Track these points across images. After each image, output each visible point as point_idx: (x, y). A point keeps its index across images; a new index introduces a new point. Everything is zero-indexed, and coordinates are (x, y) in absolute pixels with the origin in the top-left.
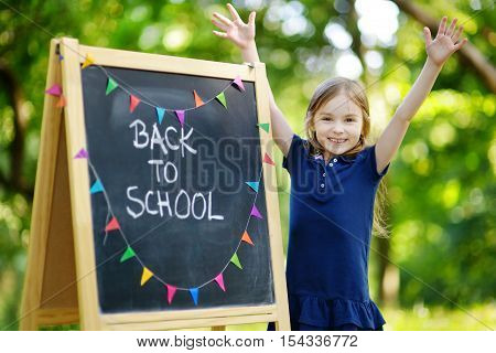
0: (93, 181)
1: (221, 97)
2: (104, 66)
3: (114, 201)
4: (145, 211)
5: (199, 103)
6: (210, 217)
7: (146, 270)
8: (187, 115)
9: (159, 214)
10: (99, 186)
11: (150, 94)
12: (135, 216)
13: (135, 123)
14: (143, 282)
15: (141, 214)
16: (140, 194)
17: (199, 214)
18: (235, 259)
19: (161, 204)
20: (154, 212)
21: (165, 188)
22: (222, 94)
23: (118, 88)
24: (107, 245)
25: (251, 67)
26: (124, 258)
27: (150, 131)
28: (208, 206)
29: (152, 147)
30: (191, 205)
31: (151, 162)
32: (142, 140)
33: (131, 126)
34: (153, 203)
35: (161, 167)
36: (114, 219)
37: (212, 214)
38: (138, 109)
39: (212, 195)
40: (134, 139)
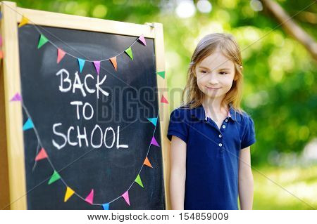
0: (25, 120)
1: (129, 51)
2: (37, 25)
4: (67, 143)
6: (118, 146)
7: (68, 189)
8: (102, 65)
9: (78, 145)
10: (30, 124)
11: (74, 48)
12: (59, 147)
13: (60, 72)
14: (66, 199)
15: (63, 146)
16: (64, 129)
17: (109, 144)
18: (138, 180)
19: (80, 137)
20: (74, 144)
21: (83, 123)
22: (130, 49)
23: (48, 42)
24: (36, 172)
25: (152, 27)
26: (52, 180)
27: (72, 78)
28: (117, 138)
29: (74, 91)
30: (103, 137)
31: (72, 103)
32: (66, 85)
33: (57, 74)
34: (74, 137)
35: (81, 107)
36: (43, 150)
37: (120, 144)
38: (63, 60)
39: (120, 129)
40: (60, 84)
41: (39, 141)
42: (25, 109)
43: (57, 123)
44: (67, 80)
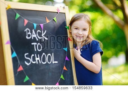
0: (12, 53)
1: (55, 19)
2: (15, 9)
4: (32, 62)
5: (48, 21)
6: (53, 62)
7: (33, 84)
8: (44, 26)
9: (36, 63)
10: (15, 54)
11: (31, 19)
12: (28, 64)
15: (30, 63)
16: (29, 56)
17: (49, 61)
18: (62, 77)
19: (37, 59)
20: (34, 62)
21: (38, 53)
22: (55, 18)
23: (20, 17)
25: (64, 8)
27: (31, 32)
28: (52, 58)
29: (33, 38)
31: (32, 44)
32: (29, 36)
33: (25, 31)
34: (34, 59)
35: (36, 45)
36: (21, 66)
38: (27, 24)
39: (54, 54)
40: (26, 36)
41: (19, 62)
42: (12, 47)
43: (27, 53)
44: (29, 33)
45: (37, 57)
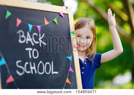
1: (55, 20)
3: (10, 68)
4: (25, 72)
5: (47, 23)
6: (53, 73)
9: (31, 73)
10: (3, 62)
12: (20, 74)
13: (19, 32)
15: (23, 73)
16: (22, 64)
17: (48, 72)
19: (32, 68)
20: (29, 72)
21: (33, 60)
23: (11, 15)
25: (67, 8)
27: (26, 35)
28: (52, 68)
29: (27, 42)
30: (44, 68)
31: (27, 49)
34: (28, 68)
35: (31, 51)
36: (11, 77)
37: (54, 71)
38: (20, 25)
39: (53, 63)
40: (19, 39)
41: (8, 71)
43: (19, 60)
44: (23, 36)
45: (33, 66)
